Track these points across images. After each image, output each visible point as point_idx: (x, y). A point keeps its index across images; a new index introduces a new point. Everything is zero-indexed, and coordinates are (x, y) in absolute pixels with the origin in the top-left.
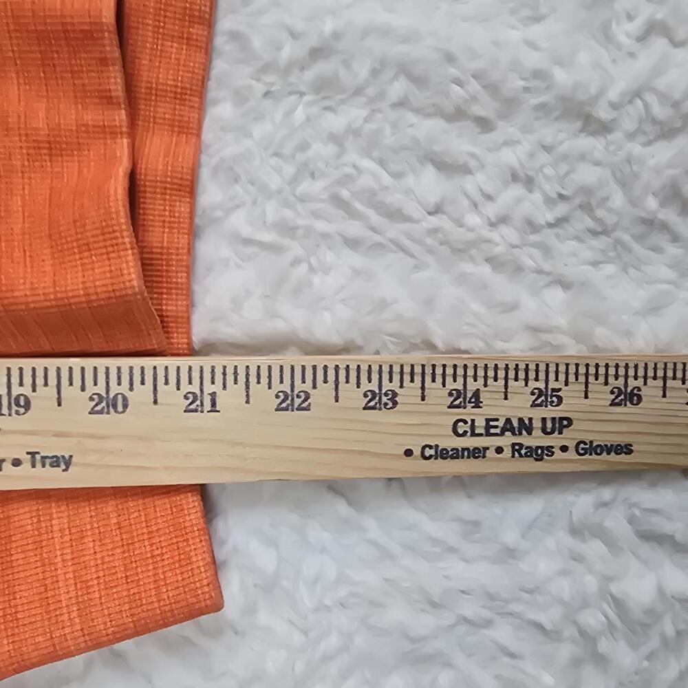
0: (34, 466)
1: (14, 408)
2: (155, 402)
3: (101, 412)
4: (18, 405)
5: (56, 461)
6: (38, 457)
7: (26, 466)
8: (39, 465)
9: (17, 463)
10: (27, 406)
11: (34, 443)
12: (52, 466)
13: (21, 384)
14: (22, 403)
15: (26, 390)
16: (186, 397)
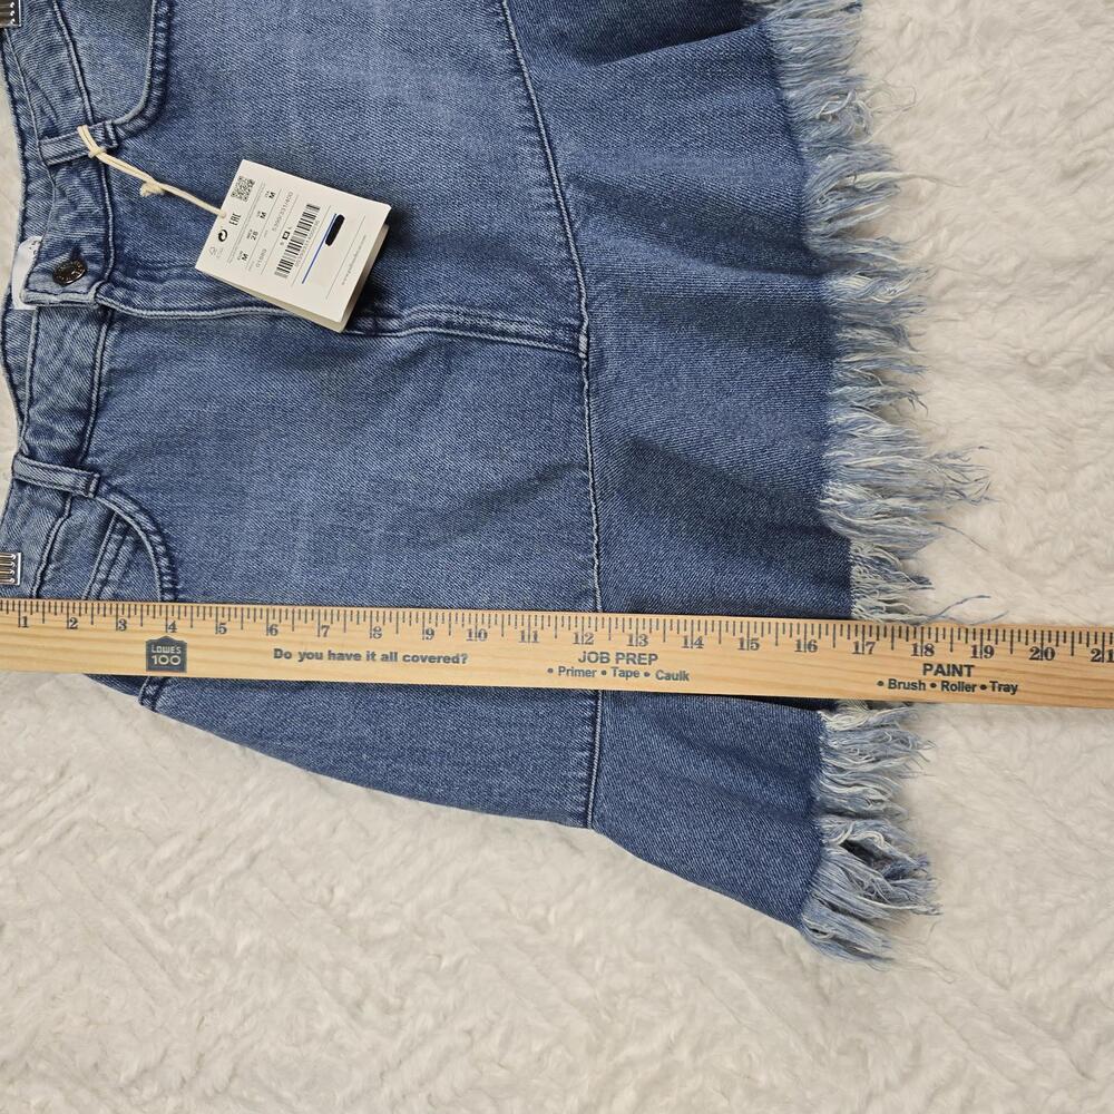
0: (994, 690)
1: (984, 654)
2: (1072, 654)
3: (1037, 659)
4: (986, 651)
5: (1007, 688)
6: (997, 685)
7: (989, 690)
8: (997, 689)
9: (983, 687)
10: (992, 653)
11: (995, 675)
12: (1005, 690)
13: (989, 639)
14: (989, 650)
15: (992, 643)
16: (1093, 652)
